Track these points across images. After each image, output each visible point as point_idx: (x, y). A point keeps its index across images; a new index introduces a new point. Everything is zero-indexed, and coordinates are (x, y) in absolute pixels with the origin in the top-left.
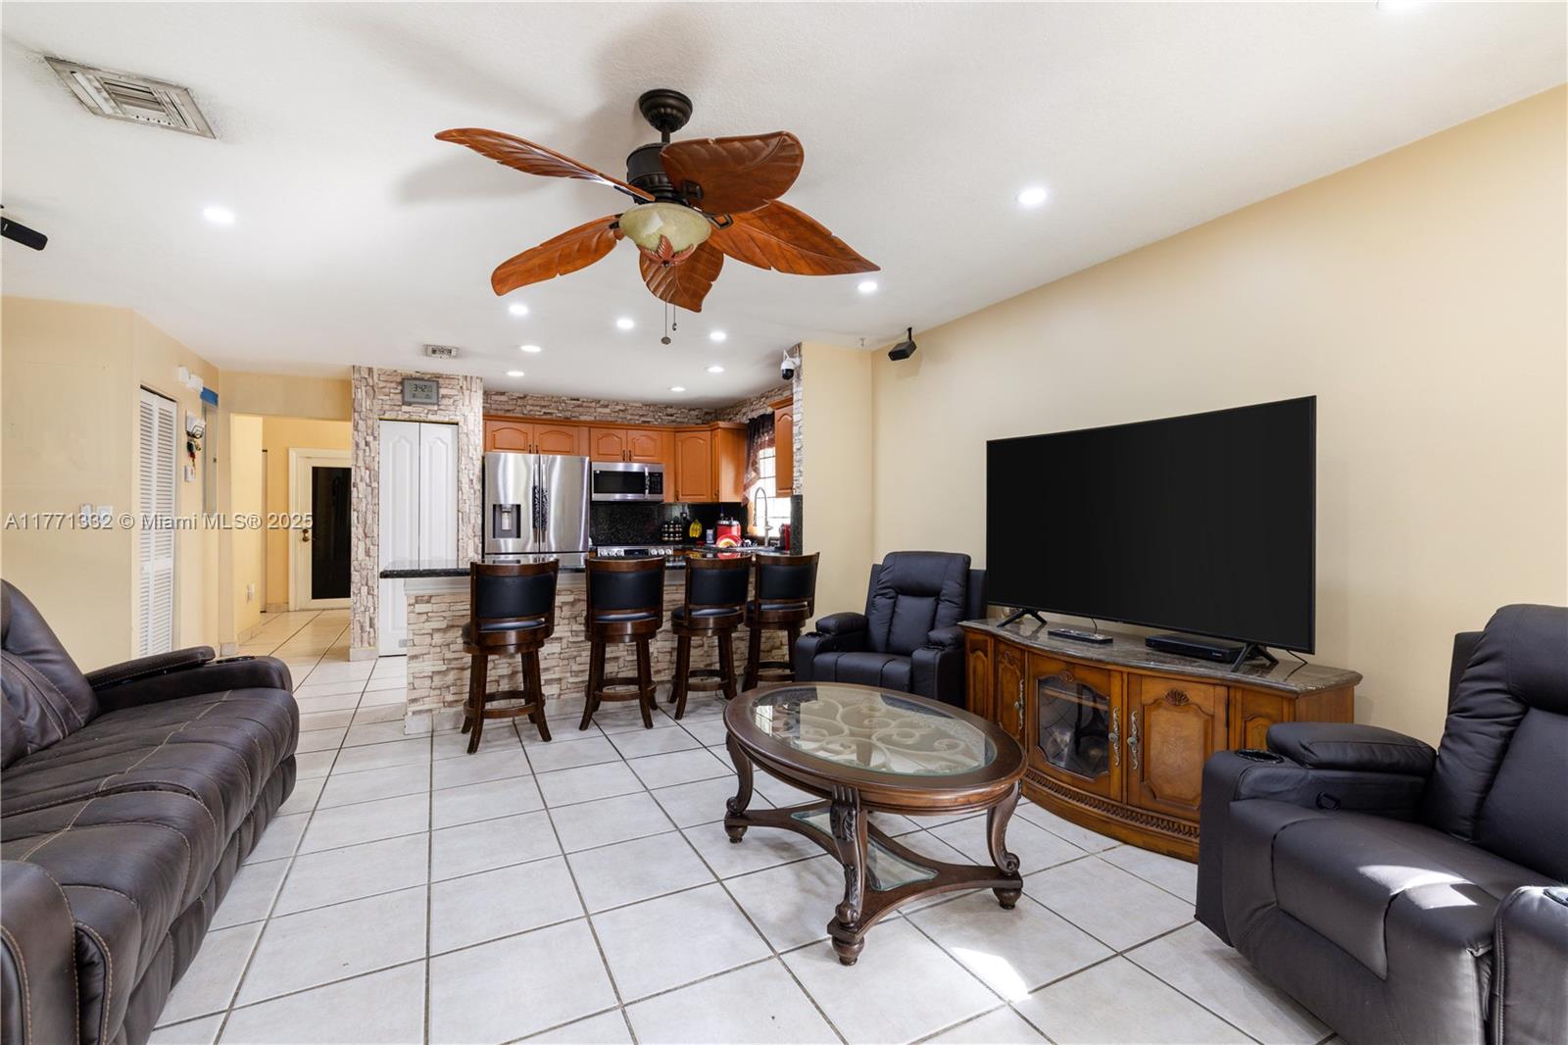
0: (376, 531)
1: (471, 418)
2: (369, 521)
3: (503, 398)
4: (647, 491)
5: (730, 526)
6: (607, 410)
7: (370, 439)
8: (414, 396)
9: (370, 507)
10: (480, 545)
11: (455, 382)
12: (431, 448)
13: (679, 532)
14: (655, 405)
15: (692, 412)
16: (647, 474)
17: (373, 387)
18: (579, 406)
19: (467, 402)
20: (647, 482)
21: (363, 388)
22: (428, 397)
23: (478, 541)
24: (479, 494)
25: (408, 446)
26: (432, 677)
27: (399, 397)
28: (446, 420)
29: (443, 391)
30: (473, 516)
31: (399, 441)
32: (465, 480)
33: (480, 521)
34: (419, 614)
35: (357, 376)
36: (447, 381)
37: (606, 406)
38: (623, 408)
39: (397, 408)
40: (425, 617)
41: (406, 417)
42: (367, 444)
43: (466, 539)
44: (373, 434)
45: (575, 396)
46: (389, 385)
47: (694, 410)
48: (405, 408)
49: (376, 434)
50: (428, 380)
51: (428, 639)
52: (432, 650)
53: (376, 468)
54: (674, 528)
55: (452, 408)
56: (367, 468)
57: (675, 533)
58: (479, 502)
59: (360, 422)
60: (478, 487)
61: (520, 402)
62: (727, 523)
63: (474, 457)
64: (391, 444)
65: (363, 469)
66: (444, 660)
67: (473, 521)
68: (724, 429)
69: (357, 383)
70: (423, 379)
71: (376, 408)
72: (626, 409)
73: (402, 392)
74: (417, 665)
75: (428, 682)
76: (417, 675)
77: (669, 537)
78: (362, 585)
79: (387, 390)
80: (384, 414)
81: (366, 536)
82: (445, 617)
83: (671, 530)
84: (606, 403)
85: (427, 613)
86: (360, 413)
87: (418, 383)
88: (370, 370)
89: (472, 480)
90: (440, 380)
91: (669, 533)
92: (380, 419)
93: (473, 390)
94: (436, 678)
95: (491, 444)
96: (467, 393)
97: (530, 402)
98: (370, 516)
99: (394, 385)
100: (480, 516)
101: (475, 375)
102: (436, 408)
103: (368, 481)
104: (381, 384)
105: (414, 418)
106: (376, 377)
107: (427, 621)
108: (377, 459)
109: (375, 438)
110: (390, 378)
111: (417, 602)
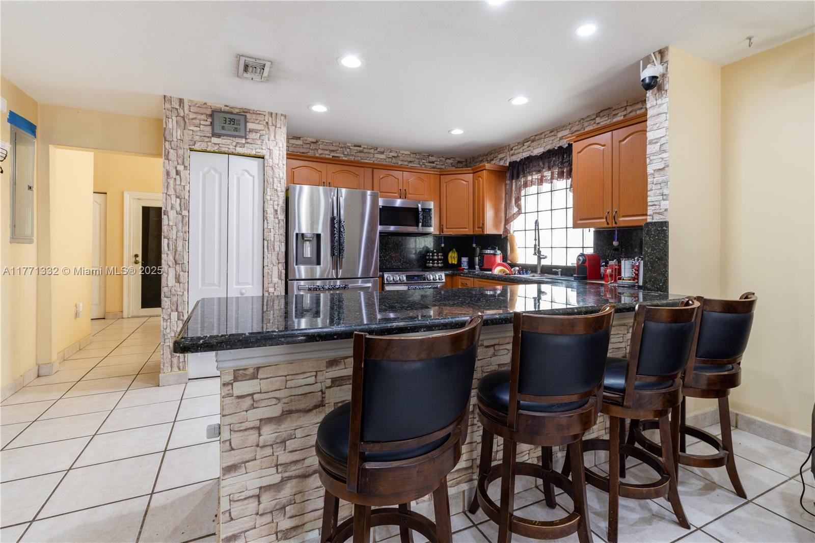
0: (186, 257)
1: (276, 152)
2: (180, 248)
3: (299, 142)
4: (420, 224)
5: (495, 255)
6: (383, 156)
7: (180, 168)
8: (223, 128)
9: (180, 234)
10: (284, 271)
11: (261, 118)
12: (238, 179)
13: (440, 260)
14: (420, 153)
15: (448, 161)
16: (420, 210)
17: (183, 117)
18: (361, 152)
19: (272, 138)
20: (421, 216)
21: (174, 118)
22: (236, 130)
23: (282, 267)
24: (283, 224)
25: (217, 176)
27: (209, 129)
28: (253, 153)
29: (250, 126)
30: (277, 244)
31: (209, 171)
32: (270, 211)
33: (283, 249)
34: (239, 397)
35: (168, 106)
36: (254, 116)
37: (382, 153)
38: (396, 155)
39: (207, 140)
40: (248, 401)
41: (216, 148)
42: (178, 173)
43: (270, 266)
44: (183, 163)
45: (358, 142)
46: (199, 117)
47: (449, 159)
48: (215, 140)
49: (187, 164)
50: (237, 114)
51: (253, 437)
52: (260, 453)
53: (187, 197)
54: (438, 256)
55: (259, 142)
56: (177, 197)
57: (438, 260)
58: (283, 231)
59: (171, 151)
60: (282, 216)
61: (313, 146)
62: (492, 252)
63: (279, 189)
64: (201, 173)
65: (173, 197)
66: (277, 466)
67: (277, 249)
68: (489, 170)
69: (168, 113)
70: (231, 113)
71: (187, 138)
72: (398, 156)
73: (212, 124)
76: (236, 497)
77: (433, 263)
78: (172, 311)
79: (197, 122)
80: (194, 144)
81: (176, 263)
82: (279, 399)
83: (436, 257)
84: (382, 150)
85: (252, 395)
86: (170, 142)
87: (228, 116)
88: (181, 101)
89: (276, 211)
90: (248, 115)
91: (433, 260)
92: (191, 150)
93: (278, 126)
95: (292, 179)
96: (272, 128)
97: (321, 146)
98: (180, 243)
99: (204, 117)
100: (283, 244)
101: (280, 112)
102: (243, 141)
103: (178, 209)
104: (192, 116)
105: (223, 149)
106: (186, 107)
107: (252, 407)
108: (187, 188)
109: (185, 167)
110: (201, 110)
111: (236, 379)
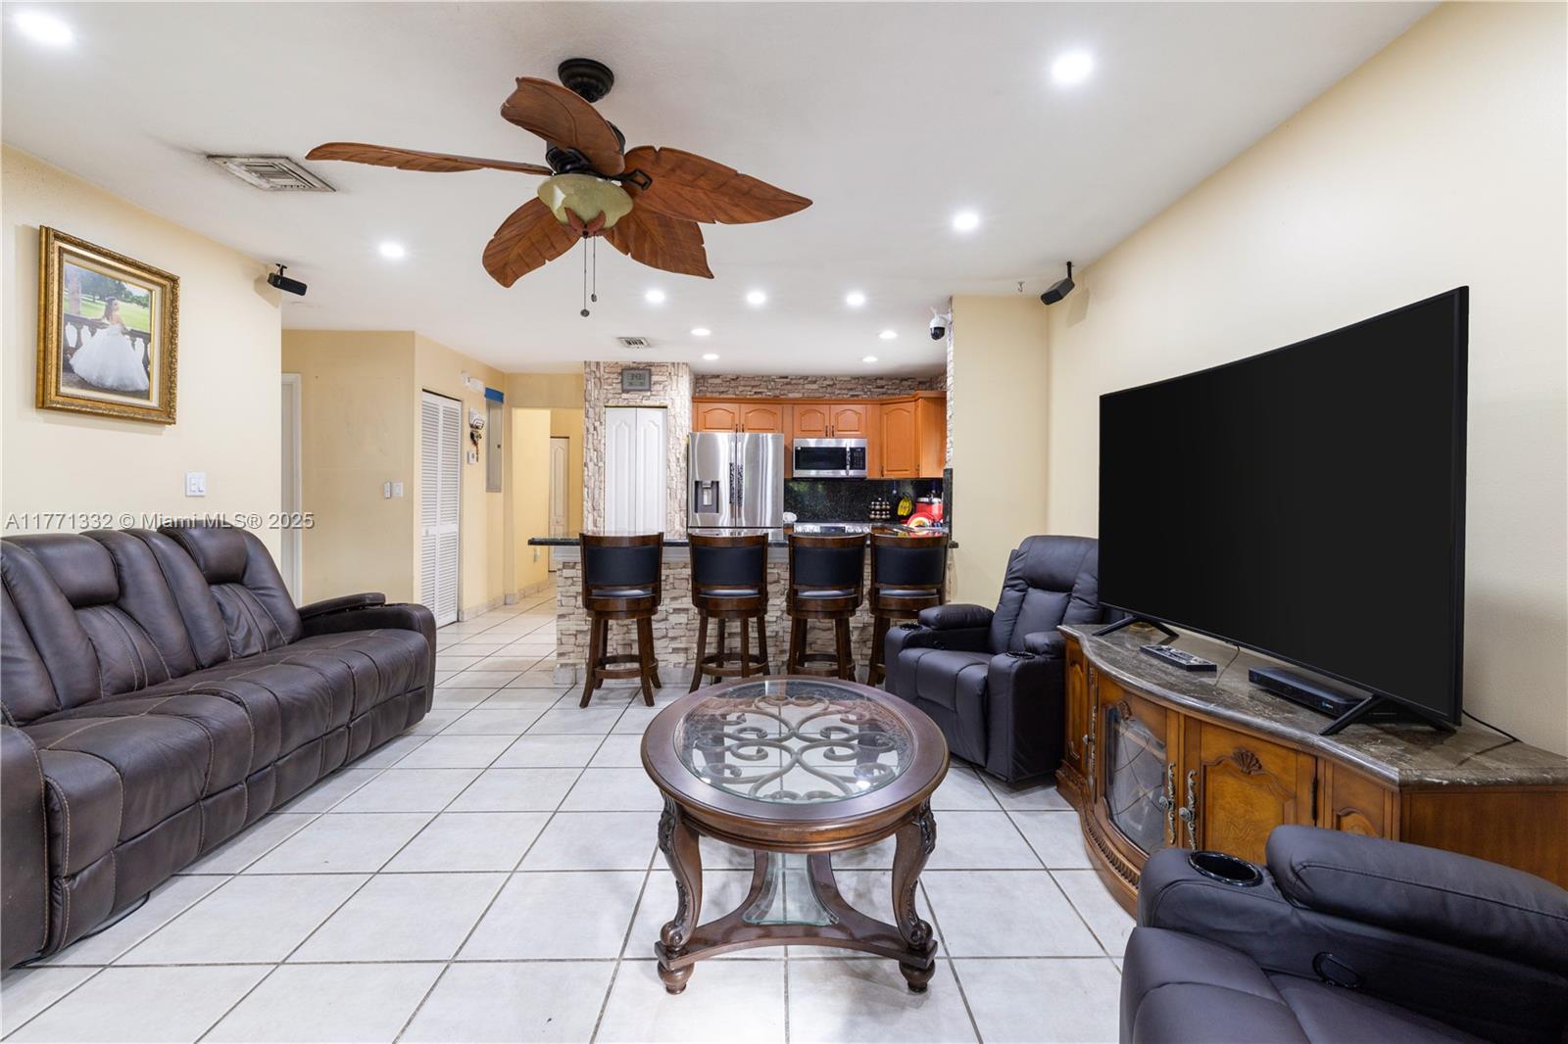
0: (602, 504)
1: (678, 401)
2: (596, 496)
3: (718, 381)
4: (848, 467)
5: (931, 503)
6: (815, 386)
7: (597, 424)
8: (631, 384)
9: (597, 483)
10: (685, 519)
11: (663, 369)
12: (645, 430)
13: (886, 510)
14: (864, 378)
15: (904, 383)
16: (848, 450)
17: (599, 379)
18: (787, 384)
19: (674, 388)
20: (848, 458)
21: (593, 380)
22: (642, 384)
23: (683, 514)
24: (684, 472)
25: (627, 429)
26: (576, 635)
27: (619, 386)
28: (658, 404)
29: (654, 378)
30: (679, 491)
31: (620, 425)
32: (673, 459)
33: (685, 497)
35: (588, 370)
36: (658, 369)
37: (815, 382)
38: (831, 383)
39: (618, 396)
40: (570, 581)
41: (625, 403)
42: (595, 429)
43: (673, 513)
44: (599, 420)
45: (784, 374)
46: (612, 376)
47: (906, 380)
48: (625, 396)
49: (602, 420)
50: (643, 369)
53: (602, 450)
54: (881, 505)
55: (662, 393)
56: (595, 450)
57: (881, 510)
58: (684, 479)
59: (590, 410)
60: (684, 465)
61: (733, 384)
62: (926, 500)
63: (681, 438)
64: (614, 428)
65: (592, 450)
67: (679, 497)
68: (925, 398)
69: (588, 376)
70: (638, 369)
71: (602, 397)
72: (834, 384)
73: (622, 382)
74: (565, 624)
75: (573, 640)
77: (876, 514)
79: (610, 381)
80: (608, 402)
81: (594, 509)
83: (878, 507)
84: (814, 379)
86: (589, 401)
87: (633, 372)
88: (598, 364)
89: (678, 459)
90: (653, 369)
91: (875, 510)
92: (606, 407)
93: (680, 375)
94: (579, 636)
95: (699, 423)
96: (674, 378)
97: (742, 383)
98: (597, 492)
99: (615, 376)
100: (685, 492)
101: (681, 362)
102: (649, 394)
103: (595, 461)
104: (606, 376)
105: (631, 404)
106: (602, 369)
107: (573, 584)
108: (603, 441)
109: (601, 423)
110: (613, 370)
111: (564, 567)
